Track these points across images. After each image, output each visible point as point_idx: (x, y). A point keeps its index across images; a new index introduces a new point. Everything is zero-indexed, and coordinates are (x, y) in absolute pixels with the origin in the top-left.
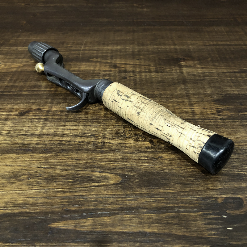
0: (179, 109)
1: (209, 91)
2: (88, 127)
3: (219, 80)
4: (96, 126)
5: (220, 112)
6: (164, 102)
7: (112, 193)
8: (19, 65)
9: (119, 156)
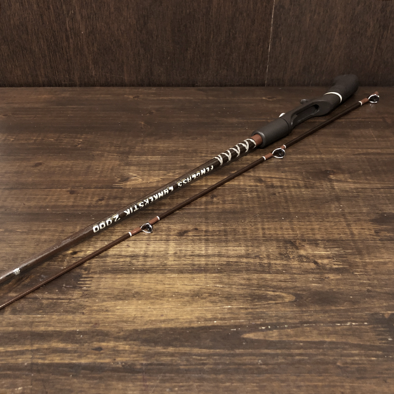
0: (337, 229)
1: (365, 210)
2: (250, 248)
3: (374, 197)
4: (258, 247)
5: (378, 233)
6: (321, 222)
7: (289, 310)
8: (157, 178)
9: (288, 277)
